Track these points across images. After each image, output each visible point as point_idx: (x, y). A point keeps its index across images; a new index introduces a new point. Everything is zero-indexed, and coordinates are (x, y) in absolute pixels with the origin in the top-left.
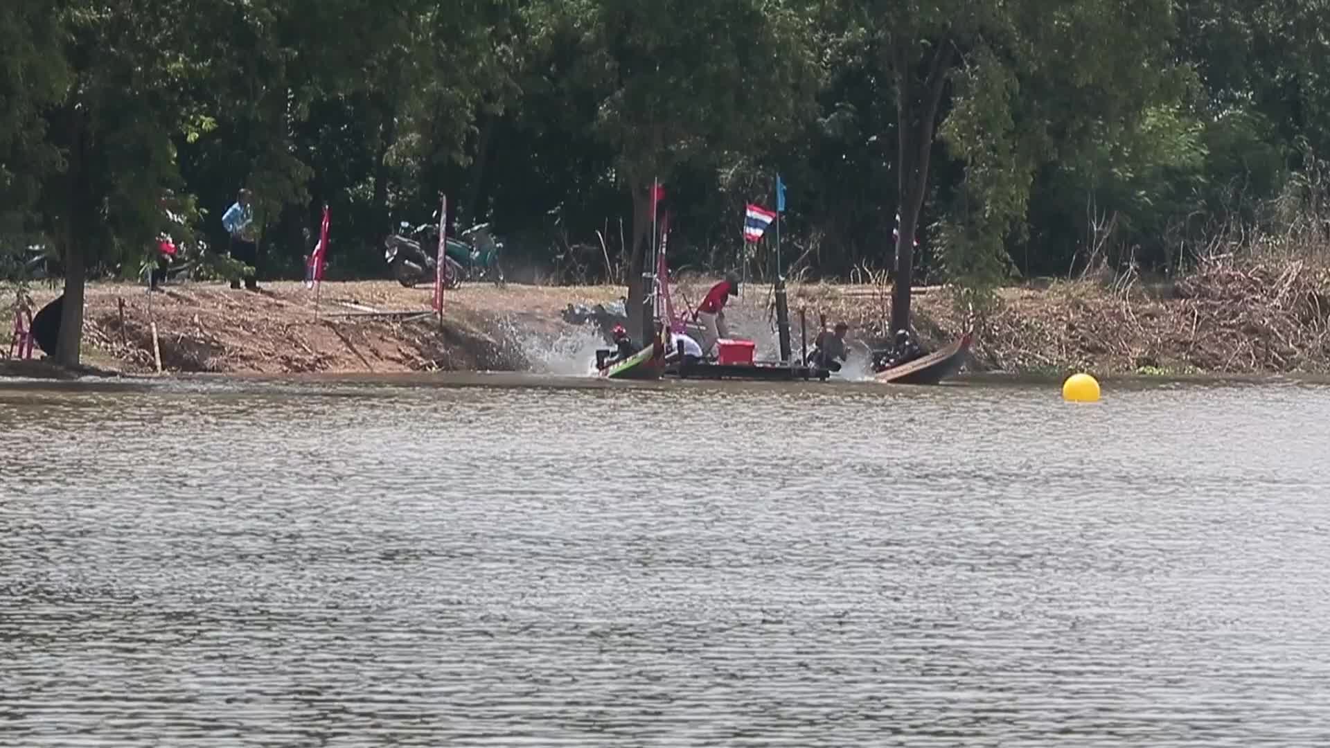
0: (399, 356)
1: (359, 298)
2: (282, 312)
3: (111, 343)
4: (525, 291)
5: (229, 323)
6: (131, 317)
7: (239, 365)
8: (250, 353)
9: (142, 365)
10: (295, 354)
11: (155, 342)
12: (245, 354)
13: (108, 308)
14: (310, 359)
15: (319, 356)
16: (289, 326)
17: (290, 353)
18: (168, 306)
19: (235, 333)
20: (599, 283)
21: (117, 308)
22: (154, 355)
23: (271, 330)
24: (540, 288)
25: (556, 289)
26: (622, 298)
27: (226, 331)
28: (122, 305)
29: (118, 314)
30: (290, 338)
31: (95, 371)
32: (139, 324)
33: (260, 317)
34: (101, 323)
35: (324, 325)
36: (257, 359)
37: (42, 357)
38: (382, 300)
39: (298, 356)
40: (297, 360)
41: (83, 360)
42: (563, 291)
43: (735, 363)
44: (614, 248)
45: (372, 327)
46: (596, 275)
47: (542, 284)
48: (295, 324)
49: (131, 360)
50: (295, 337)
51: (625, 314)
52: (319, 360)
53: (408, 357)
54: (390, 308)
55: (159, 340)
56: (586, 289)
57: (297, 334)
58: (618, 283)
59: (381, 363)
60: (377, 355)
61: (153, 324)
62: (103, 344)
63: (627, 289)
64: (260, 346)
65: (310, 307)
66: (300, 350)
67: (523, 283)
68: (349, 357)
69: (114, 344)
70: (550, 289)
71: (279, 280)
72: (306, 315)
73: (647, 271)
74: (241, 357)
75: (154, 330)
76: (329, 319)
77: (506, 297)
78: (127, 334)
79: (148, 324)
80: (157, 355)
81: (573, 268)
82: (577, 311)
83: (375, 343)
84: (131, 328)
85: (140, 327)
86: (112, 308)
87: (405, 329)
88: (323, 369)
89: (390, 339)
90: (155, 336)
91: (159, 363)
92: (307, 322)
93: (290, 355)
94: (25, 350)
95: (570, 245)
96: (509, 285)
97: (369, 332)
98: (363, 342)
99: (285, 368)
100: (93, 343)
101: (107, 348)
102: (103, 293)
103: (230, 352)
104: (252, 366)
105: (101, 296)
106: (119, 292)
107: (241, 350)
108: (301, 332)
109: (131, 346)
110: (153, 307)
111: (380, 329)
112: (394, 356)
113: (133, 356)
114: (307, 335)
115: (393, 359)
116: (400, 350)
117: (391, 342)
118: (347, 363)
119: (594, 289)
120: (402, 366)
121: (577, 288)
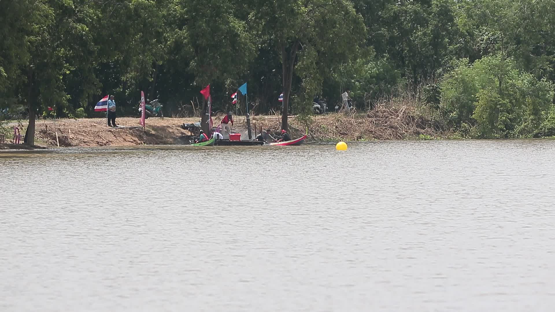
0: (132, 140)
1: (119, 123)
2: (96, 128)
3: (44, 138)
4: (169, 120)
5: (79, 131)
6: (49, 130)
7: (83, 144)
8: (86, 141)
9: (53, 145)
10: (100, 140)
11: (57, 138)
12: (85, 141)
13: (42, 128)
14: (104, 142)
15: (108, 141)
16: (98, 132)
17: (98, 140)
18: (61, 127)
19: (81, 134)
20: (192, 117)
21: (45, 128)
22: (57, 142)
23: (92, 133)
24: (174, 119)
25: (179, 119)
26: (200, 121)
27: (79, 134)
28: (46, 127)
29: (45, 129)
30: (99, 136)
31: (39, 147)
32: (52, 132)
33: (89, 129)
34: (40, 132)
35: (109, 131)
36: (88, 142)
37: (23, 143)
38: (126, 123)
39: (101, 141)
40: (101, 142)
41: (35, 144)
42: (181, 119)
43: (235, 141)
44: (196, 105)
45: (123, 132)
46: (191, 114)
47: (175, 118)
48: (100, 131)
49: (50, 143)
50: (100, 135)
51: (200, 126)
52: (107, 142)
53: (135, 141)
54: (128, 126)
55: (58, 137)
56: (188, 119)
57: (100, 134)
58: (198, 117)
59: (126, 143)
60: (125, 140)
61: (56, 132)
62: (41, 139)
63: (201, 118)
64: (89, 138)
65: (104, 126)
66: (101, 139)
67: (169, 117)
68: (117, 141)
69: (45, 139)
70: (177, 119)
71: (94, 118)
72: (103, 128)
73: (207, 113)
74: (84, 142)
75: (57, 134)
76: (110, 130)
77: (164, 122)
78: (48, 136)
79: (55, 132)
80: (58, 142)
81: (184, 112)
82: (186, 126)
83: (124, 137)
84: (49, 134)
85: (52, 133)
86: (44, 128)
87: (134, 132)
88: (109, 145)
89: (129, 135)
90: (57, 136)
91: (58, 144)
92: (104, 131)
93: (98, 141)
94: (17, 141)
95: (183, 105)
96: (164, 118)
97: (122, 133)
98: (120, 136)
99: (97, 145)
100: (38, 139)
101: (42, 140)
102: (40, 123)
103: (80, 140)
104: (87, 145)
105: (40, 124)
106: (45, 123)
107: (84, 140)
108: (102, 134)
109: (50, 139)
110: (56, 127)
111: (126, 132)
112: (130, 140)
113: (50, 142)
114: (103, 134)
115: (130, 141)
116: (132, 139)
117: (129, 136)
118: (116, 143)
119: (191, 119)
120: (133, 144)
121: (185, 118)
